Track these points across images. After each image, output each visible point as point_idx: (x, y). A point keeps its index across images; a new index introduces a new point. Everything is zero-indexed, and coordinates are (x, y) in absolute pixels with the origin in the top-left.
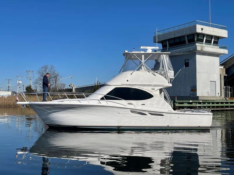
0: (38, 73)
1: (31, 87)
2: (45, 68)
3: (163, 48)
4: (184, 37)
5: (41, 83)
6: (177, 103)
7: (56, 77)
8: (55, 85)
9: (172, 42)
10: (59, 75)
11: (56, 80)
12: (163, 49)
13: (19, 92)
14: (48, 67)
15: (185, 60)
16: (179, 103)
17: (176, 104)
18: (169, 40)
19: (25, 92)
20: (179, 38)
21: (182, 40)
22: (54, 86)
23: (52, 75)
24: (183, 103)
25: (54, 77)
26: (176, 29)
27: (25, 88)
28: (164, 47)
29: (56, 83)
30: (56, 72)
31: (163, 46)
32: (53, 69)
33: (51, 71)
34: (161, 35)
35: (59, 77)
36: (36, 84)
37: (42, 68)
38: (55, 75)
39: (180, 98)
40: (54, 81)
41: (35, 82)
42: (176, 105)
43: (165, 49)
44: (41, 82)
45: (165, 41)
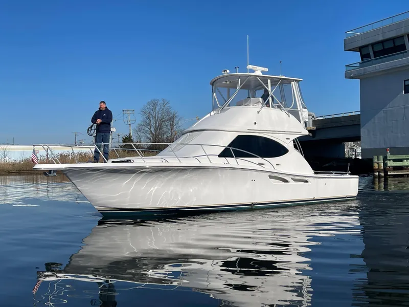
0: (141, 113)
1: (130, 137)
2: (153, 104)
3: (362, 60)
4: (402, 37)
5: (147, 131)
6: (389, 160)
7: (171, 119)
8: (171, 132)
9: (379, 48)
10: (176, 115)
11: (172, 125)
12: (363, 63)
13: (113, 146)
14: (159, 103)
15: (405, 81)
16: (395, 160)
17: (388, 162)
18: (373, 45)
19: (122, 147)
20: (393, 39)
21: (398, 43)
22: (169, 135)
23: (165, 115)
24: (401, 160)
25: (169, 120)
26: (387, 23)
27: (121, 139)
28: (364, 59)
29: (172, 130)
30: (172, 111)
31: (363, 57)
32: (167, 105)
33: (163, 109)
34: (358, 36)
35: (177, 119)
36: (139, 133)
37: (149, 104)
38: (170, 116)
39: (394, 151)
40: (169, 127)
41: (137, 129)
42: (389, 165)
43: (365, 62)
44: (147, 129)
45: (366, 46)
